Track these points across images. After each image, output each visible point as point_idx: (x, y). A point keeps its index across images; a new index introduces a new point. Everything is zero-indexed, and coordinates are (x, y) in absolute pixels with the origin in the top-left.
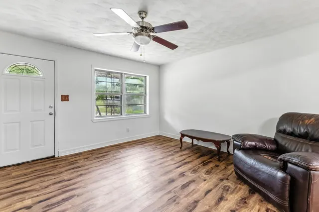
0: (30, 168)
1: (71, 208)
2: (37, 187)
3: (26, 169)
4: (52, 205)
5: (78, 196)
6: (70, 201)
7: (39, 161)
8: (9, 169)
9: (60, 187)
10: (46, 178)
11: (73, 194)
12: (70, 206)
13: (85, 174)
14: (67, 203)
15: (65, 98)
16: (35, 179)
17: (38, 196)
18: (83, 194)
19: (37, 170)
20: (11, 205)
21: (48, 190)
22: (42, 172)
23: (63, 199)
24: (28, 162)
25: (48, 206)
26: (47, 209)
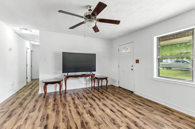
15: (137, 61)
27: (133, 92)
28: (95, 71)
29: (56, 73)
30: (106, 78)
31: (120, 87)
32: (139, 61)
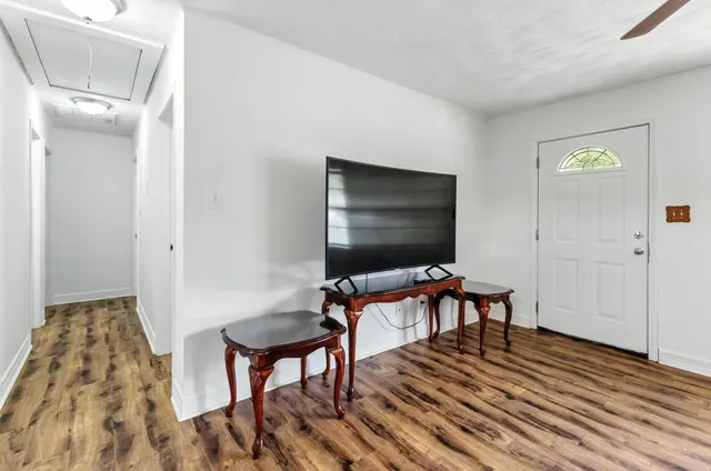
0: (583, 353)
1: (545, 446)
2: (552, 382)
3: (576, 351)
4: (532, 418)
5: (581, 444)
6: (560, 438)
7: (612, 351)
8: (558, 338)
9: (578, 408)
10: (579, 381)
11: (579, 435)
12: (549, 443)
13: (659, 428)
14: (552, 435)
15: (678, 214)
16: (566, 370)
17: (536, 393)
18: (592, 450)
19: (586, 361)
20: (502, 379)
21: (557, 398)
22: (588, 369)
23: (555, 427)
24: (591, 342)
25: (528, 415)
26: (523, 417)
27: (645, 356)
28: (452, 260)
29: (273, 280)
30: (504, 298)
31: (542, 331)
32: (691, 212)
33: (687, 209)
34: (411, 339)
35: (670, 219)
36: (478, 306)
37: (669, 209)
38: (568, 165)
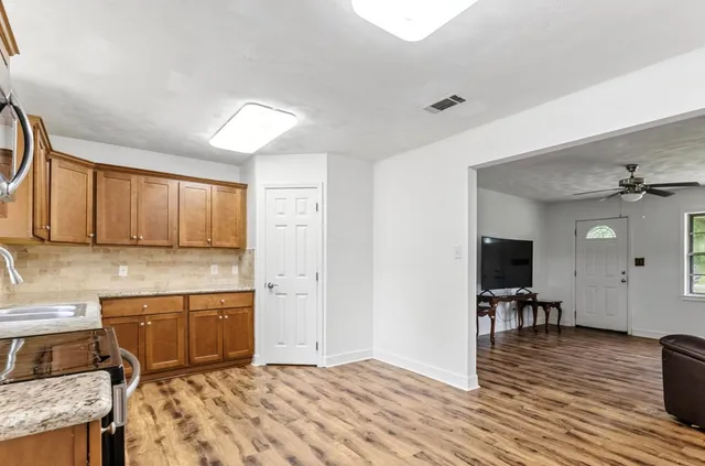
15: (640, 262)
27: (626, 333)
28: (531, 286)
30: (557, 305)
31: (577, 326)
32: (645, 261)
33: (643, 259)
34: (509, 329)
35: (637, 265)
36: (545, 309)
37: (636, 260)
38: (591, 235)
